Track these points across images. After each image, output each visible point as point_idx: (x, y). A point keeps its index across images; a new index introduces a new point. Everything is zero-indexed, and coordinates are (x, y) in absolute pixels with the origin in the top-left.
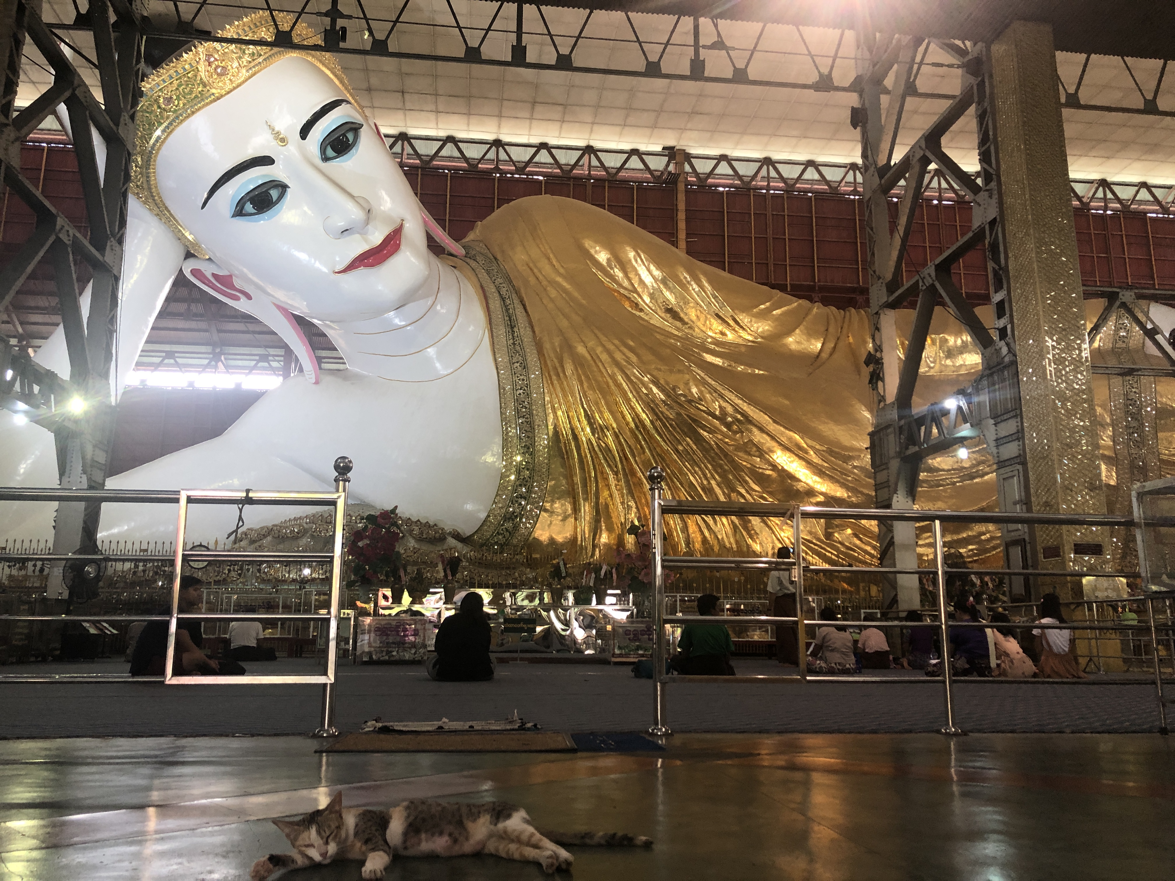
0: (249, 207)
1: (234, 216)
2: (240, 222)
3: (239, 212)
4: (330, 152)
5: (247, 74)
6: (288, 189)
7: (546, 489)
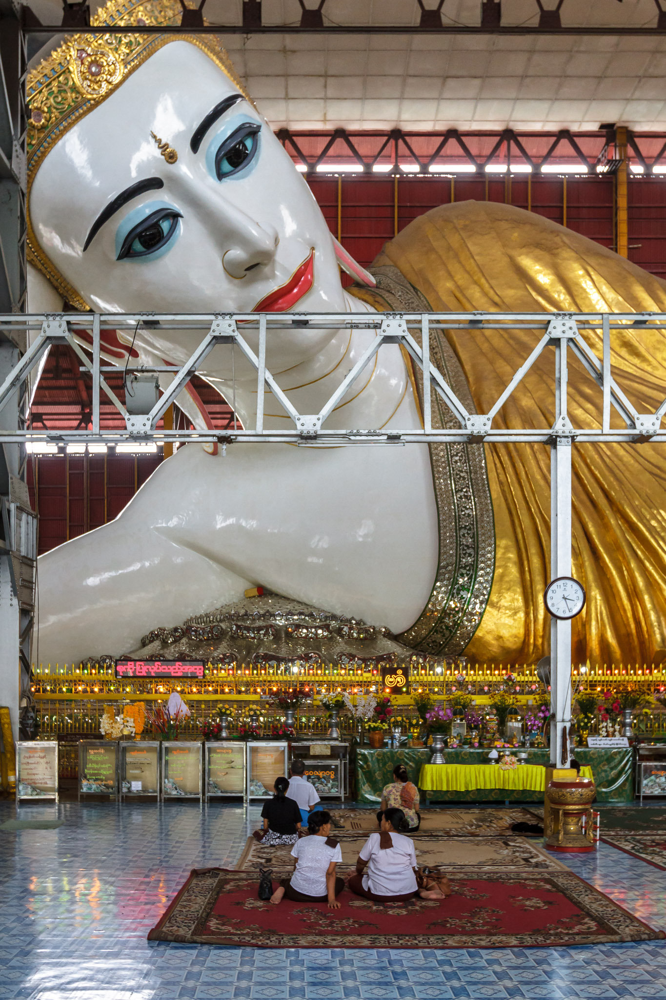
4: (226, 167)
5: (126, 70)
6: (180, 219)
7: (492, 578)
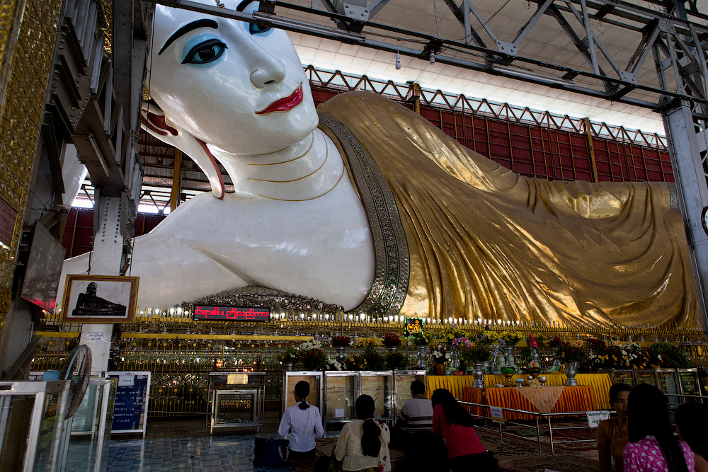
0: (197, 57)
1: (184, 62)
2: (189, 69)
3: (189, 59)
4: (255, 28)
6: (226, 49)
7: (409, 277)
